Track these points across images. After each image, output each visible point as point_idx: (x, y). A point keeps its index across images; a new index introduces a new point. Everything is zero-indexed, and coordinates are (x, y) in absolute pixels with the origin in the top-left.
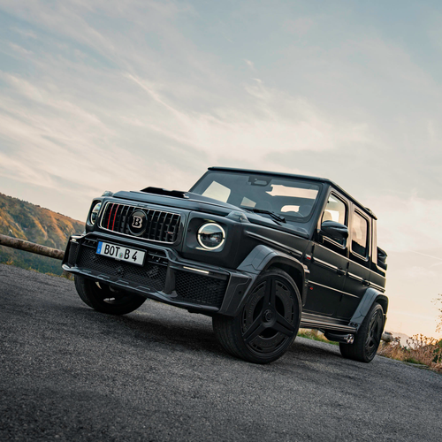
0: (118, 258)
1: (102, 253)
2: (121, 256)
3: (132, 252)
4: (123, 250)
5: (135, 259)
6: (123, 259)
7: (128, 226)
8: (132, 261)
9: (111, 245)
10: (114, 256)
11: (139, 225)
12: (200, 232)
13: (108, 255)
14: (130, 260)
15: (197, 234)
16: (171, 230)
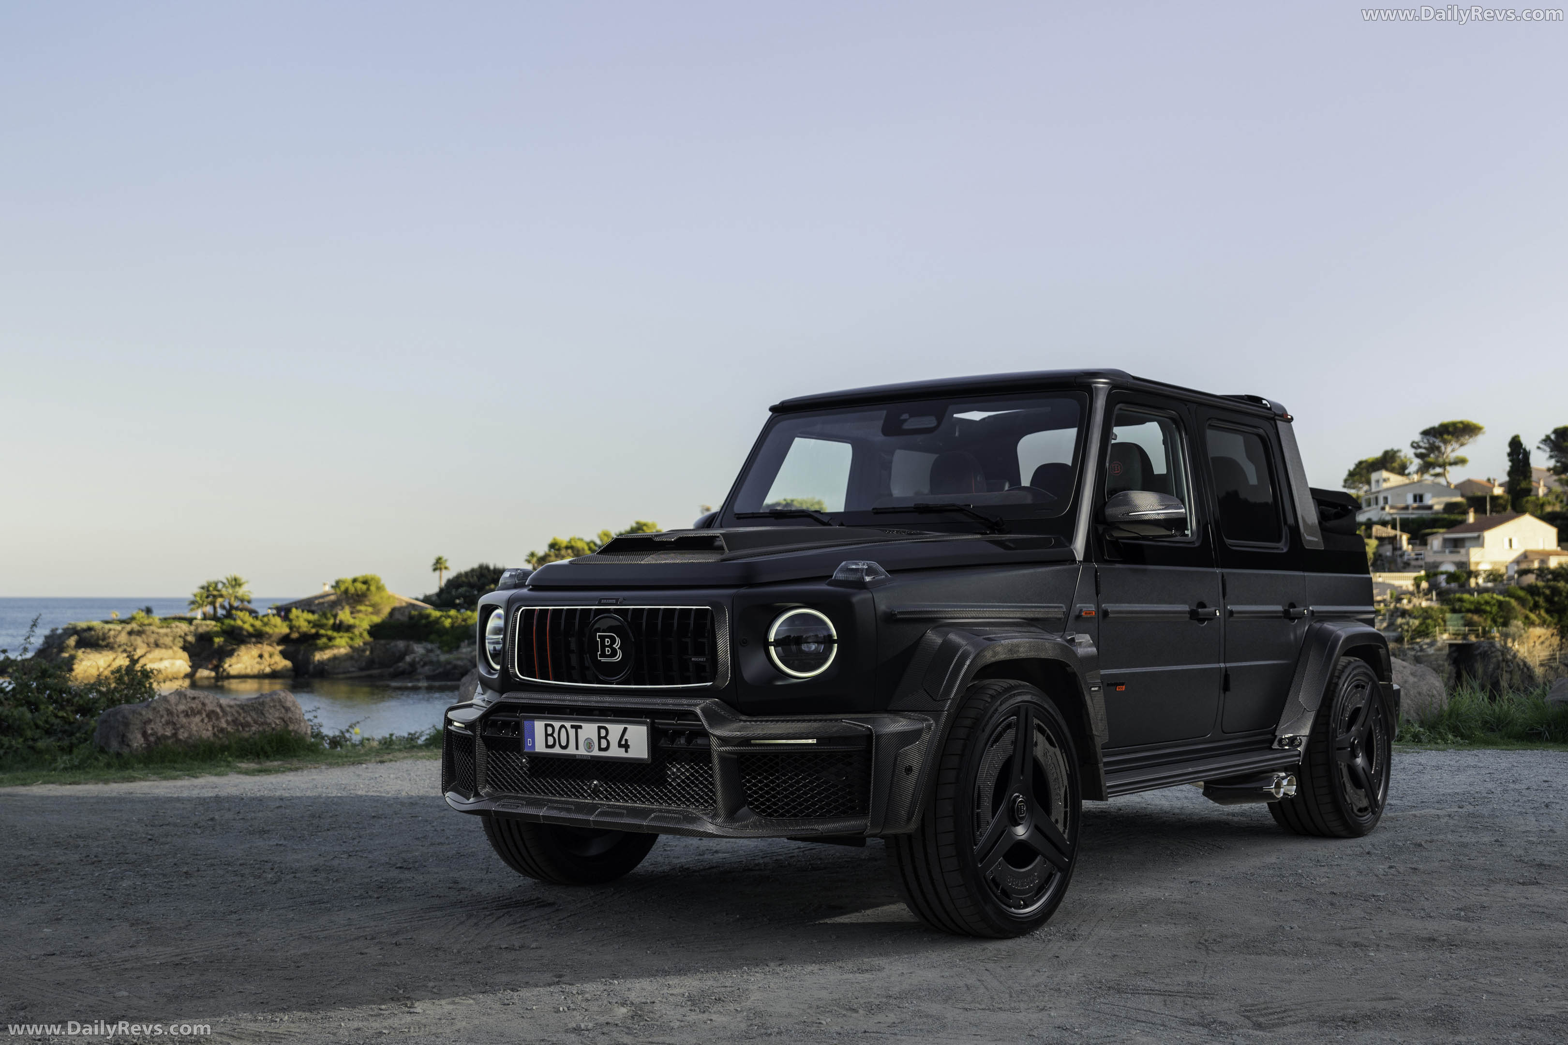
0: (582, 751)
1: (540, 747)
2: (589, 745)
3: (615, 730)
4: (589, 730)
5: (626, 747)
6: (596, 752)
7: (588, 662)
8: (620, 753)
9: (557, 725)
10: (571, 750)
11: (614, 653)
12: (772, 637)
13: (557, 750)
14: (615, 752)
15: (766, 644)
16: (699, 652)
